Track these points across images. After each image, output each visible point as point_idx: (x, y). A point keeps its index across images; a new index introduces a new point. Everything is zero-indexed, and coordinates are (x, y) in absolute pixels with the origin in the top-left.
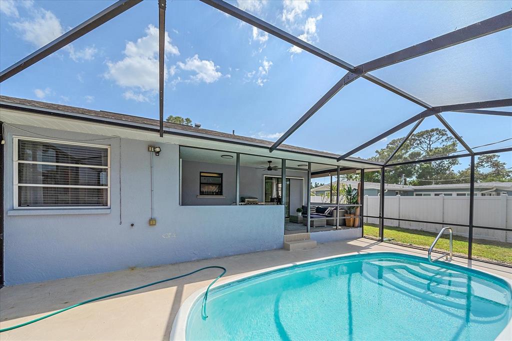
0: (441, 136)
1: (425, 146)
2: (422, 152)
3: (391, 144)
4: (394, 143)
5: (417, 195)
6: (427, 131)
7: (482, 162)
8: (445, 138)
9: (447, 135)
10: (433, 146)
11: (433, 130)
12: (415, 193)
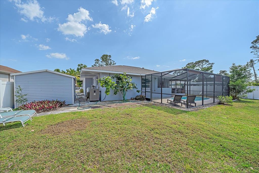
0: (207, 63)
1: (201, 66)
2: (200, 69)
3: (187, 65)
4: (189, 64)
5: (198, 86)
6: (201, 61)
7: (221, 73)
8: (208, 63)
9: (209, 62)
10: (204, 66)
11: (203, 60)
12: (197, 85)
